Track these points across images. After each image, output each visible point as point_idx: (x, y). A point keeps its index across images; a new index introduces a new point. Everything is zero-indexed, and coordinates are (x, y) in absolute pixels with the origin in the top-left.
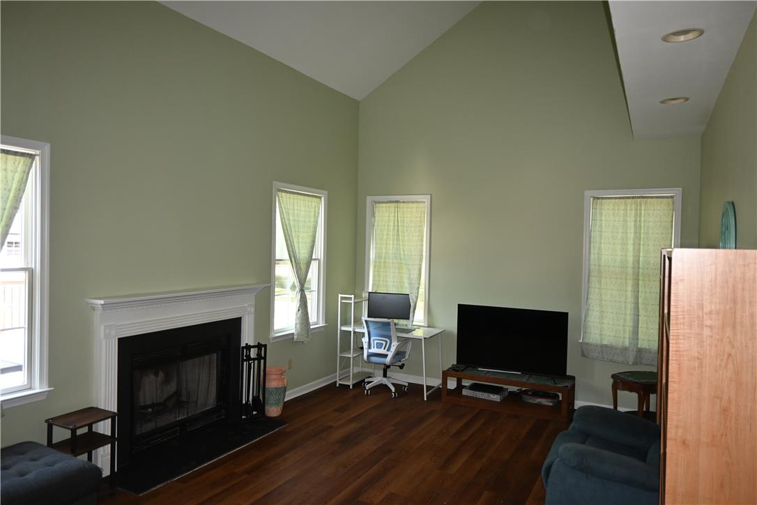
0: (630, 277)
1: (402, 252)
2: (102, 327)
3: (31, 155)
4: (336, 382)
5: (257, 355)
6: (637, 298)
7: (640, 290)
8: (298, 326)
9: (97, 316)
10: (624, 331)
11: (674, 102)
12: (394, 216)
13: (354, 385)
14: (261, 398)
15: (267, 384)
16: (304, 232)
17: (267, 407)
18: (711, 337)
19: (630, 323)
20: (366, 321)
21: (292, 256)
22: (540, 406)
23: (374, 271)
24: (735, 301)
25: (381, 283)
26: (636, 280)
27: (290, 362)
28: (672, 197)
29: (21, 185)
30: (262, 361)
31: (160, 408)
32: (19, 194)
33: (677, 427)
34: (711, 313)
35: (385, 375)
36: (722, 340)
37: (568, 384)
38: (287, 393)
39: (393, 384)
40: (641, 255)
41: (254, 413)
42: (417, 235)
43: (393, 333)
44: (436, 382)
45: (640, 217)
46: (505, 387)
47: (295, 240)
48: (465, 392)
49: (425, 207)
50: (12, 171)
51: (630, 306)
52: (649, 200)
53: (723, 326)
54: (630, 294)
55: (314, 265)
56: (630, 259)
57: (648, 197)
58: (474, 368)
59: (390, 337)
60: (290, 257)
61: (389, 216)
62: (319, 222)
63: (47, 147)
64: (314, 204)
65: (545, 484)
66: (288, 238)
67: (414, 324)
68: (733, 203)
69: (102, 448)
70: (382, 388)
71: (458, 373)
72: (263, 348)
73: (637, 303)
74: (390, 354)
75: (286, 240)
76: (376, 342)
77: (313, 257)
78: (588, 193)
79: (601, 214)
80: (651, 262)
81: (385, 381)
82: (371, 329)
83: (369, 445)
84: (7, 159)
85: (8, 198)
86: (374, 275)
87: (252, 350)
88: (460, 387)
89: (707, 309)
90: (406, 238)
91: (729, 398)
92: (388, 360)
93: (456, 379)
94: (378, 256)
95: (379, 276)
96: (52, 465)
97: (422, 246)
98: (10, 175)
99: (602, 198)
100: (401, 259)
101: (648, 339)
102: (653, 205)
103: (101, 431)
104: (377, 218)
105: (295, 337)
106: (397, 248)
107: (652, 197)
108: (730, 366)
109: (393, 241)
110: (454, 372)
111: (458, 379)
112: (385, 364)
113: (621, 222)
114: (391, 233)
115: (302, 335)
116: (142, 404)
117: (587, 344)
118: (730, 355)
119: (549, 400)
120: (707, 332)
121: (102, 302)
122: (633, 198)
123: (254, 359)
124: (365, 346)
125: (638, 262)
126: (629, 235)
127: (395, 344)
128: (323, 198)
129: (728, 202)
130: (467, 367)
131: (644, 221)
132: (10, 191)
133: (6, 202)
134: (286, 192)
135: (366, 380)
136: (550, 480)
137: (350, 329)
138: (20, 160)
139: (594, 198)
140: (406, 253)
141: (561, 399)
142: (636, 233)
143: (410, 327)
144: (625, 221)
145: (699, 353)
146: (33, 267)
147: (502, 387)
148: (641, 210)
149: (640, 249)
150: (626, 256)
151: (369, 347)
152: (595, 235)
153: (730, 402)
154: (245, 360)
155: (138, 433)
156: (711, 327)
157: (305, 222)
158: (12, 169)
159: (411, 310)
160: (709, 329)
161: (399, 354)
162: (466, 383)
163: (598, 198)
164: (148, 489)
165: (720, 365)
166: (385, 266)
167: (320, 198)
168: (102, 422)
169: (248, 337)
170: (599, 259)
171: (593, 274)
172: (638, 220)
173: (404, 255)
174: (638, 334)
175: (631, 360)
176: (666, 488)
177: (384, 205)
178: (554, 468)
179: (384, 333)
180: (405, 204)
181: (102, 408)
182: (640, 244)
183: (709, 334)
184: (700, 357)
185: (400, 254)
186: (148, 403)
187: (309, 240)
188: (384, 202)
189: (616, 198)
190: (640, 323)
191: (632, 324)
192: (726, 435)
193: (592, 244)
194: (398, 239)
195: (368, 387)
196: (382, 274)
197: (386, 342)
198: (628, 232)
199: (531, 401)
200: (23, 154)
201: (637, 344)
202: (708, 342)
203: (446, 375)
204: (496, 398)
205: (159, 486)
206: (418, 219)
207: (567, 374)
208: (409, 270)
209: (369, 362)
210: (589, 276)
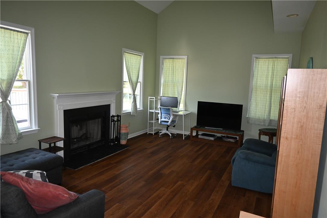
0: (269, 91)
1: (175, 80)
2: (58, 105)
3: (27, 33)
4: (147, 132)
5: (117, 120)
6: (271, 99)
7: (272, 96)
8: (133, 109)
9: (55, 101)
10: (265, 113)
11: (292, 16)
12: (172, 65)
13: (154, 134)
14: (119, 137)
15: (121, 131)
16: (135, 70)
17: (121, 141)
18: (299, 101)
19: (267, 109)
20: (160, 108)
21: (130, 80)
22: (229, 142)
23: (163, 88)
24: (308, 88)
25: (166, 93)
26: (271, 92)
27: (129, 123)
28: (288, 58)
29: (24, 46)
30: (119, 122)
31: (79, 139)
32: (23, 49)
33: (285, 133)
34: (300, 92)
35: (167, 130)
36: (303, 102)
37: (241, 133)
38: (129, 136)
39: (171, 133)
40: (274, 82)
41: (116, 142)
42: (181, 72)
43: (171, 113)
44: (188, 133)
45: (275, 66)
46: (215, 134)
47: (131, 73)
48: (200, 137)
49: (185, 61)
50: (20, 39)
51: (268, 103)
52: (279, 59)
53: (304, 97)
54: (268, 98)
55: (139, 84)
56: (269, 84)
57: (278, 58)
58: (204, 127)
59: (170, 114)
60: (129, 81)
61: (170, 65)
62: (141, 66)
63: (33, 30)
64: (139, 59)
65: (232, 166)
66: (128, 72)
67: (179, 109)
68: (312, 58)
69: (59, 152)
70: (166, 135)
71: (197, 129)
72: (119, 117)
73: (271, 101)
74: (170, 121)
75: (128, 73)
76: (164, 116)
77: (138, 81)
78: (254, 56)
79: (258, 65)
80: (278, 85)
81: (167, 132)
82: (162, 111)
83: (162, 155)
84: (18, 34)
85: (19, 51)
86: (163, 90)
87: (115, 117)
88: (197, 135)
89: (298, 91)
90: (176, 74)
91: (304, 122)
92: (169, 123)
93: (196, 131)
94: (165, 81)
95: (165, 90)
96: (45, 155)
97: (183, 77)
98: (19, 41)
99: (259, 58)
100: (174, 83)
101: (274, 116)
102: (280, 61)
103: (59, 146)
104: (164, 65)
105: (131, 113)
106: (173, 78)
107: (280, 58)
108: (305, 111)
109: (171, 75)
110: (195, 128)
111: (197, 131)
112: (167, 125)
113: (267, 68)
114: (170, 72)
115: (134, 113)
116: (73, 137)
117: (249, 118)
118: (305, 107)
119: (233, 140)
120: (298, 99)
121: (58, 95)
122: (272, 58)
123: (116, 121)
124: (160, 118)
125: (272, 85)
126: (269, 73)
127: (172, 117)
128: (142, 56)
129: (311, 58)
130: (201, 127)
131: (276, 68)
132: (20, 48)
133: (19, 52)
134: (128, 53)
135: (159, 132)
136: (234, 163)
137: (153, 111)
138: (23, 35)
139: (256, 58)
140: (177, 80)
141: (238, 139)
142: (272, 72)
143: (177, 111)
144: (268, 68)
145: (294, 106)
146: (30, 80)
147: (214, 135)
148: (275, 63)
149: (273, 79)
150: (268, 82)
151: (161, 118)
152: (255, 73)
153: (304, 123)
154: (112, 121)
155: (72, 148)
156: (299, 97)
157: (135, 66)
158: (20, 38)
159: (178, 104)
160: (298, 98)
161: (173, 121)
162: (200, 133)
163: (258, 58)
164: (78, 168)
165: (302, 111)
166: (167, 86)
167: (141, 56)
168: (59, 142)
169: (113, 112)
170: (257, 83)
171: (253, 89)
172: (274, 67)
173: (176, 81)
174: (270, 114)
175: (267, 124)
176: (279, 154)
177: (167, 60)
178: (236, 159)
179: (167, 113)
180: (176, 60)
181: (59, 137)
182: (273, 77)
183: (298, 100)
184: (295, 108)
185: (174, 80)
186: (75, 137)
187: (137, 74)
188: (168, 59)
189: (265, 58)
190: (272, 109)
191: (268, 110)
192: (302, 135)
193: (254, 77)
194: (173, 74)
195: (160, 134)
196: (166, 89)
197: (168, 116)
198: (269, 72)
199: (226, 140)
200: (24, 33)
201: (270, 118)
202: (298, 102)
203: (192, 130)
204: (212, 139)
205: (82, 167)
206: (182, 66)
207: (241, 130)
208: (178, 87)
209: (161, 124)
210: (252, 90)
